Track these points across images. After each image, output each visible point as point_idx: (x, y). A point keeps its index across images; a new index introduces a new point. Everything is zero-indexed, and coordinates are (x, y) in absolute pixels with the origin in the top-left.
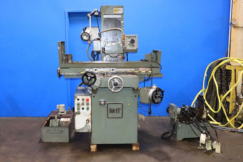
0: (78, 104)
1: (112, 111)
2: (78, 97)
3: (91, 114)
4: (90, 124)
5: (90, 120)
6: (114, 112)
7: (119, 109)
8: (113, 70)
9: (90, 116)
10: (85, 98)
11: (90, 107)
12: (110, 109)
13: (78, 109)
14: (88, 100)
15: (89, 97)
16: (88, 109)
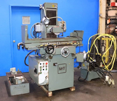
0: (41, 67)
1: (60, 69)
2: (41, 62)
3: (48, 73)
4: (48, 79)
5: (48, 76)
6: (61, 70)
7: (64, 67)
8: (59, 43)
9: (48, 74)
10: (45, 62)
11: (48, 68)
12: (60, 68)
13: (41, 70)
14: (47, 64)
15: (47, 62)
16: (46, 70)
